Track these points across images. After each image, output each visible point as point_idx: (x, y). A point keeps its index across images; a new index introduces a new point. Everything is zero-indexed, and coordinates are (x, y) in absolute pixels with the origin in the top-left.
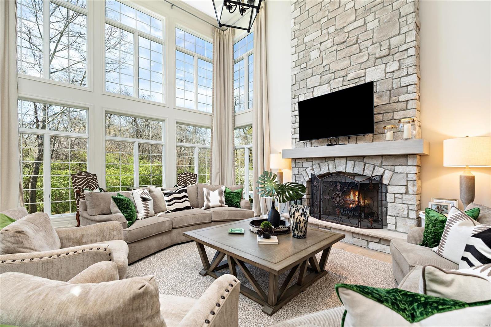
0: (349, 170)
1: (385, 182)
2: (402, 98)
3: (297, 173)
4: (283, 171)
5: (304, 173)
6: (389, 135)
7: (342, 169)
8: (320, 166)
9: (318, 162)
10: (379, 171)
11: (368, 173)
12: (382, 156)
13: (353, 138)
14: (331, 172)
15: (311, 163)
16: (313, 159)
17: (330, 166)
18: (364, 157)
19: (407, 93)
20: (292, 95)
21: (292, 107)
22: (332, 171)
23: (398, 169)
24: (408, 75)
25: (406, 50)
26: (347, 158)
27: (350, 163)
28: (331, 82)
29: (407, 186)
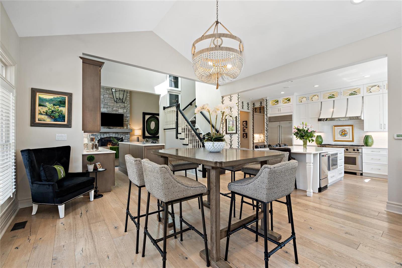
1: (123, 139)
2: (127, 119)
6: (125, 127)
7: (111, 136)
8: (104, 135)
9: (102, 133)
10: (122, 136)
11: (119, 137)
12: (123, 132)
13: (115, 127)
14: (108, 137)
18: (118, 132)
19: (128, 118)
23: (126, 136)
24: (128, 114)
25: (128, 108)
26: (113, 133)
27: (114, 134)
28: (108, 108)
29: (128, 140)
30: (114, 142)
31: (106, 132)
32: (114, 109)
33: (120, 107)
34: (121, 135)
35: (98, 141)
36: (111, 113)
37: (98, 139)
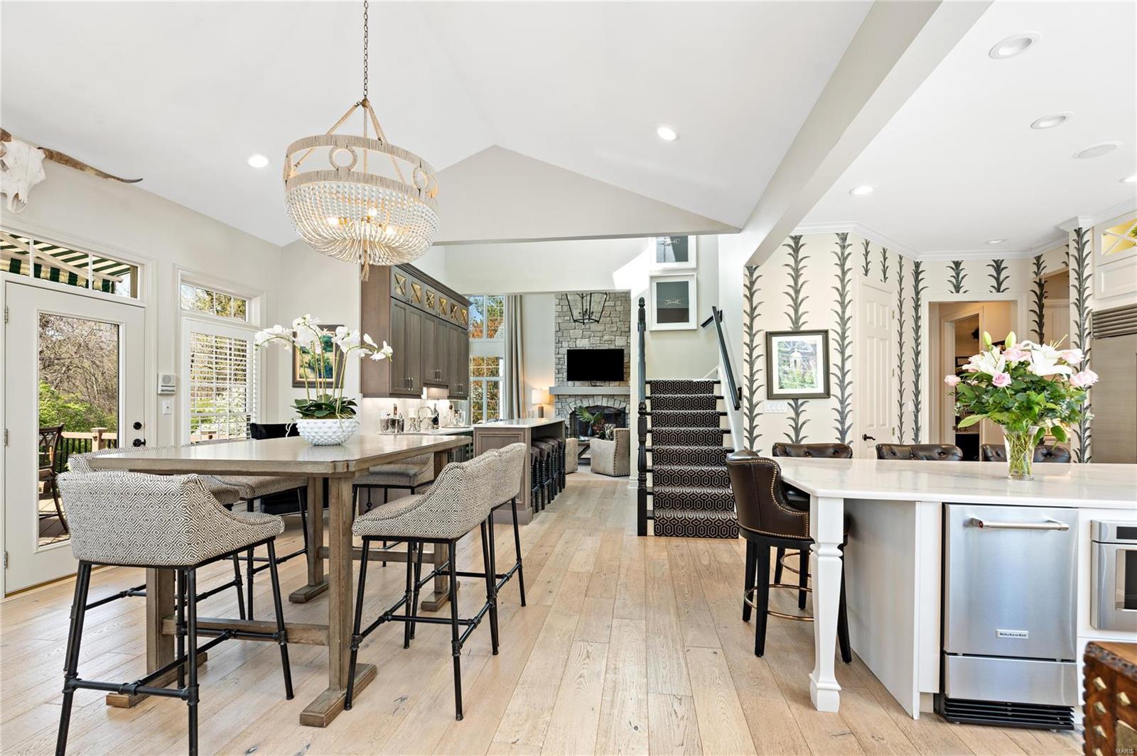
0: (605, 404)
1: (627, 411)
3: (560, 407)
4: (543, 405)
5: (567, 408)
7: (599, 404)
8: (581, 402)
9: (579, 398)
10: (623, 405)
11: (616, 406)
12: (625, 395)
13: (607, 383)
15: (573, 399)
16: (576, 396)
17: (590, 402)
18: (614, 396)
20: (556, 340)
21: (556, 350)
22: (592, 405)
26: (603, 396)
27: (605, 400)
28: (591, 338)
30: (581, 419)
31: (586, 395)
32: (606, 338)
33: (619, 333)
34: (621, 401)
35: (571, 414)
36: (598, 348)
37: (570, 412)
